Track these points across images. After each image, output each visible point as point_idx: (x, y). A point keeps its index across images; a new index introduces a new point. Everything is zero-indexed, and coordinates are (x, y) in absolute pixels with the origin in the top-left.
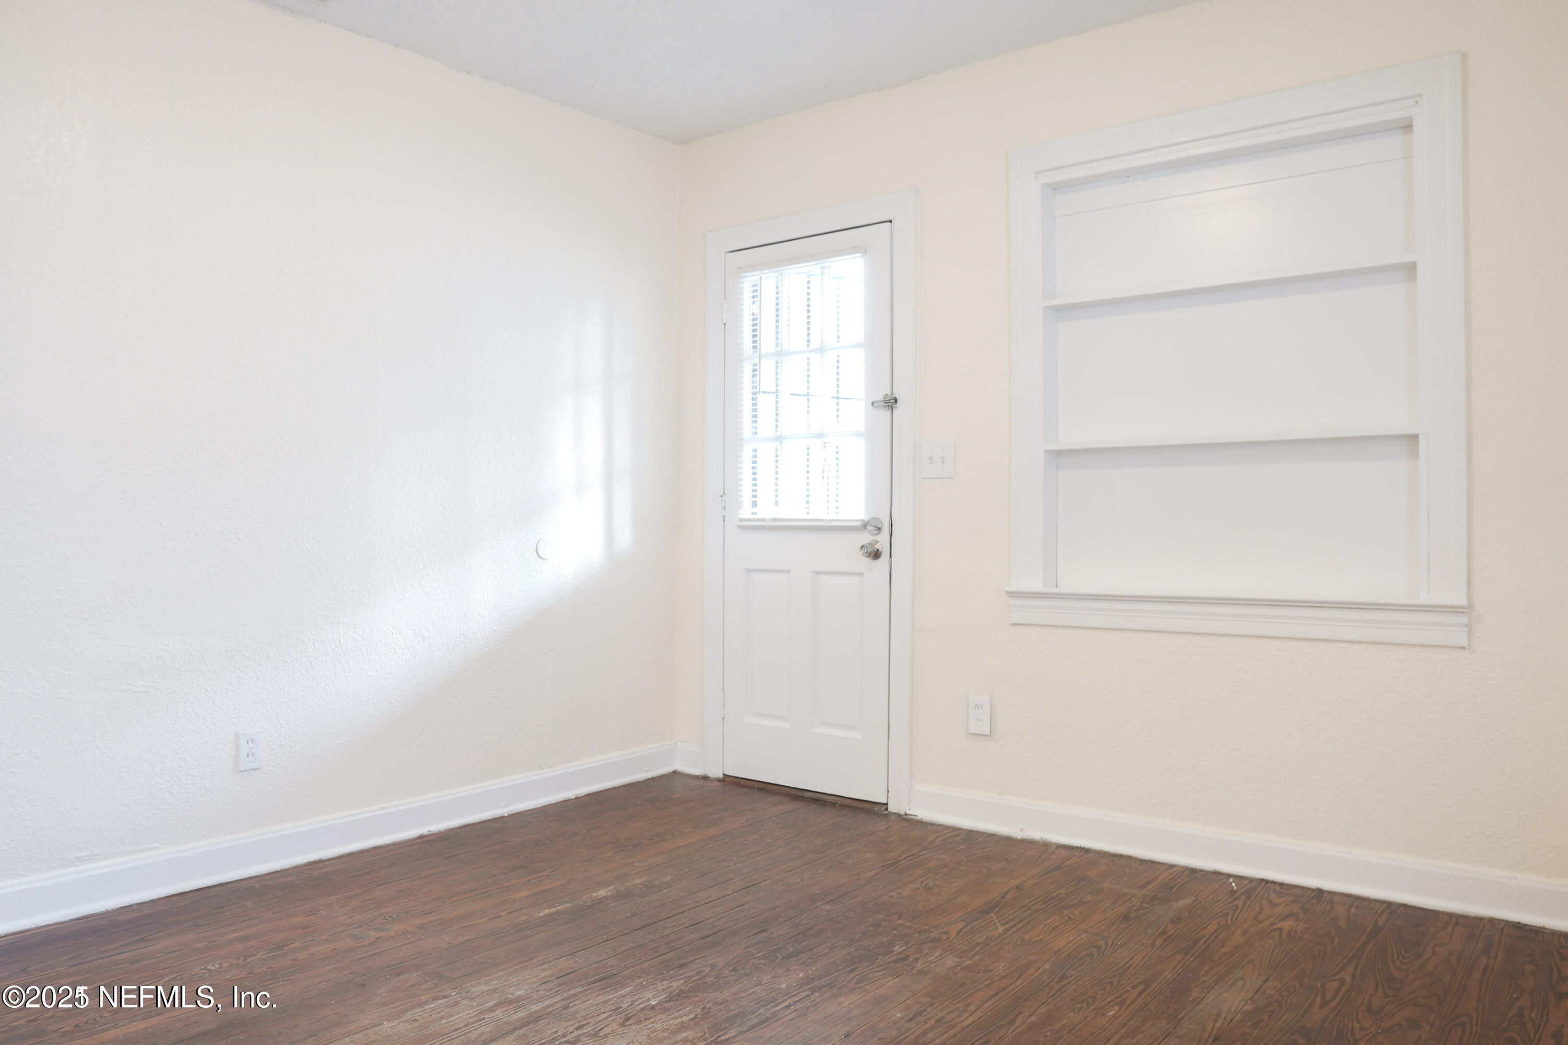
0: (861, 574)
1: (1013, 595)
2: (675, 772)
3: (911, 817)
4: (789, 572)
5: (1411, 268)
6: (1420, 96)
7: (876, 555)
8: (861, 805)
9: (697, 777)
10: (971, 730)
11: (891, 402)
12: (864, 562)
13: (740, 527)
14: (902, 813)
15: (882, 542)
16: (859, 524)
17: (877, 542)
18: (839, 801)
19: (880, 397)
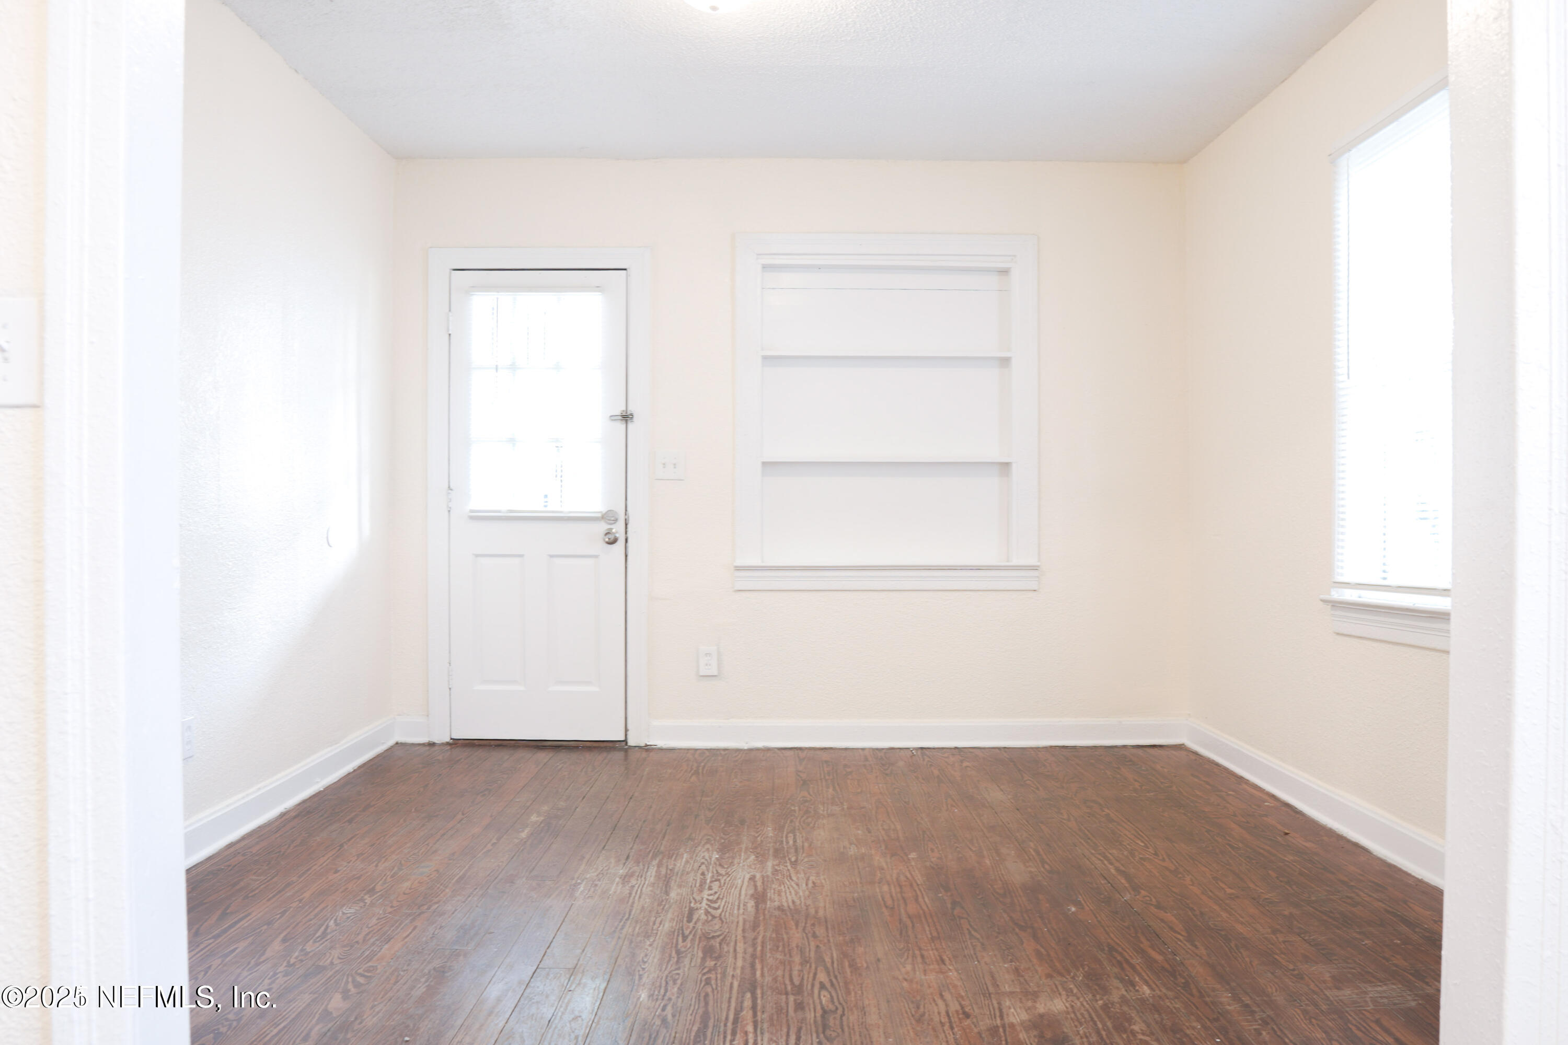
0: (596, 557)
1: (738, 569)
2: (397, 743)
3: (652, 747)
4: (521, 556)
5: (1005, 362)
6: (1015, 256)
7: (613, 542)
8: (602, 745)
9: (423, 745)
10: (701, 674)
11: (626, 418)
12: (599, 546)
13: (471, 518)
14: (643, 745)
15: (618, 529)
16: (599, 515)
17: (612, 529)
18: (581, 744)
19: (618, 413)
